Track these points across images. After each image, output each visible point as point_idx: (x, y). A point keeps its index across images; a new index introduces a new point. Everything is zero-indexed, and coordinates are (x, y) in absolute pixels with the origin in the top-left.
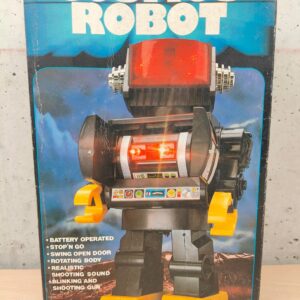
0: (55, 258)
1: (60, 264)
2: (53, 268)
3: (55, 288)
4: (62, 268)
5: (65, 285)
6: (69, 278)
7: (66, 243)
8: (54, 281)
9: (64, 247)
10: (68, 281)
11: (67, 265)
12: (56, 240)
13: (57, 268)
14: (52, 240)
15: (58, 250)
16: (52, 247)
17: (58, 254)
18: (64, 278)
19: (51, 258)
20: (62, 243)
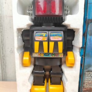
0: (87, 78)
1: (88, 80)
2: (86, 81)
3: (85, 87)
4: (88, 81)
5: (88, 86)
6: (90, 84)
7: (90, 74)
8: (85, 85)
9: (90, 75)
10: (89, 85)
11: (89, 80)
12: (88, 73)
13: (87, 81)
14: (86, 73)
15: (88, 76)
16: (86, 75)
17: (87, 77)
18: (88, 84)
19: (85, 78)
20: (89, 74)
